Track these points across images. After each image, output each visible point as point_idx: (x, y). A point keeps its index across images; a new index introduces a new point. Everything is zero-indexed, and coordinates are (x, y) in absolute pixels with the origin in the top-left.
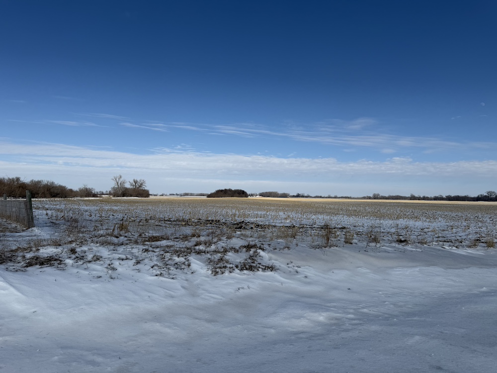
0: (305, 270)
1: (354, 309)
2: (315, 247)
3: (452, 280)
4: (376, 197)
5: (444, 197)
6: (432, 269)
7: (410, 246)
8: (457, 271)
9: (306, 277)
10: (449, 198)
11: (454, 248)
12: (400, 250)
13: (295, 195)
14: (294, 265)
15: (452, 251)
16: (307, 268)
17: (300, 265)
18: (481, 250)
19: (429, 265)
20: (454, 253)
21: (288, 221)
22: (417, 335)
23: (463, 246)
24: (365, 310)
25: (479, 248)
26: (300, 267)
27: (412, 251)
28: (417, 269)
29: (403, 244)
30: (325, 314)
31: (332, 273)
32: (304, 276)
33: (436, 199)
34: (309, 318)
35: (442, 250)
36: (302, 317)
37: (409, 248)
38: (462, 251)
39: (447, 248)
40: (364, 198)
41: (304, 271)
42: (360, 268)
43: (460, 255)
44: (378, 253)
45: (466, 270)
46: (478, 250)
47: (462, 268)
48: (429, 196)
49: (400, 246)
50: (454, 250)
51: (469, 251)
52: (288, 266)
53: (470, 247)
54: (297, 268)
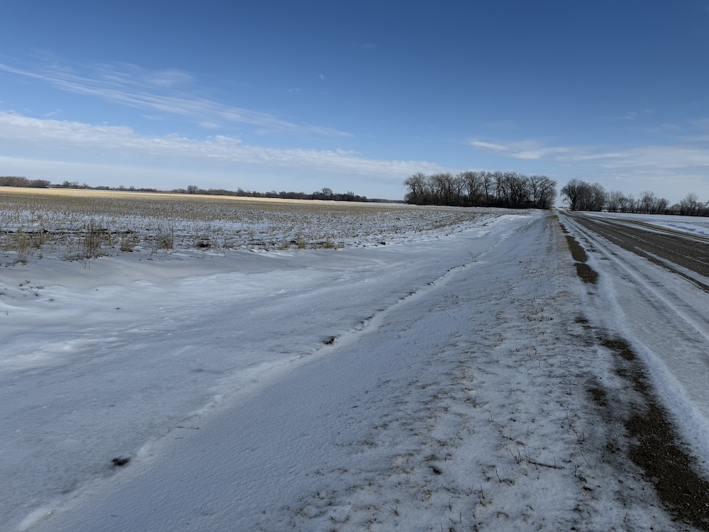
0: (52, 291)
1: (119, 331)
2: (71, 259)
3: (252, 286)
4: (192, 191)
5: (278, 193)
6: (232, 275)
7: (212, 251)
8: (259, 275)
9: (52, 300)
10: (283, 196)
11: (264, 251)
12: (197, 256)
13: (61, 184)
14: (31, 285)
15: (261, 254)
16: (54, 289)
17: (42, 285)
18: (292, 252)
19: (229, 272)
20: (263, 256)
21: (35, 225)
22: (188, 344)
23: (274, 249)
24: (135, 330)
25: (290, 249)
26: (42, 288)
27: (212, 256)
28: (214, 277)
29: (204, 249)
30: (73, 342)
31: (97, 292)
32: (47, 299)
33: (269, 195)
34: (46, 350)
35: (249, 254)
36: (36, 350)
37: (210, 253)
38: (271, 254)
39: (256, 251)
40: (175, 192)
41: (48, 293)
42: (138, 282)
43: (268, 258)
44: (167, 262)
45: (270, 274)
46: (288, 252)
47: (265, 272)
48: (261, 192)
49: (200, 252)
50: (263, 253)
51: (279, 254)
52: (22, 287)
53: (281, 249)
54: (36, 290)
